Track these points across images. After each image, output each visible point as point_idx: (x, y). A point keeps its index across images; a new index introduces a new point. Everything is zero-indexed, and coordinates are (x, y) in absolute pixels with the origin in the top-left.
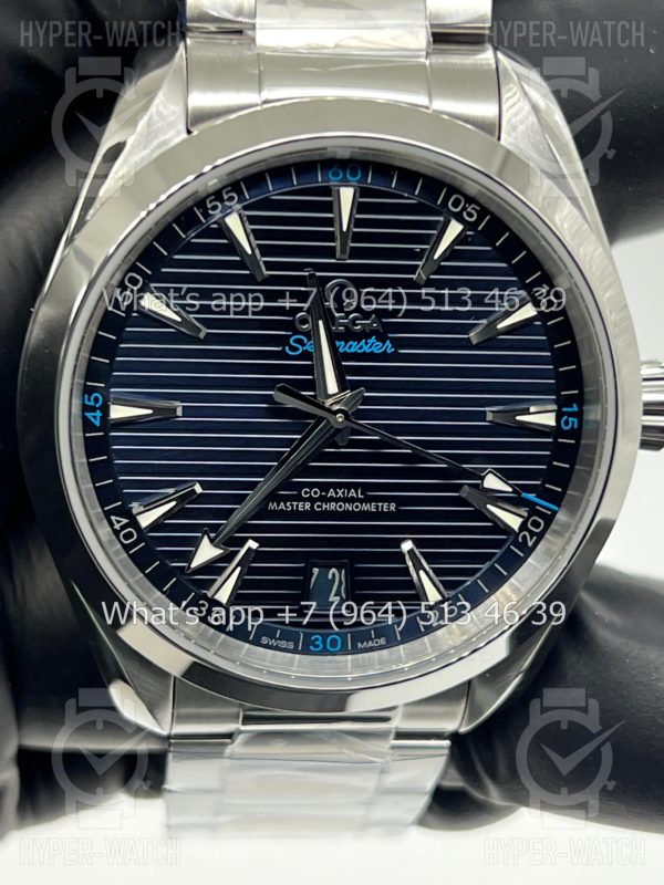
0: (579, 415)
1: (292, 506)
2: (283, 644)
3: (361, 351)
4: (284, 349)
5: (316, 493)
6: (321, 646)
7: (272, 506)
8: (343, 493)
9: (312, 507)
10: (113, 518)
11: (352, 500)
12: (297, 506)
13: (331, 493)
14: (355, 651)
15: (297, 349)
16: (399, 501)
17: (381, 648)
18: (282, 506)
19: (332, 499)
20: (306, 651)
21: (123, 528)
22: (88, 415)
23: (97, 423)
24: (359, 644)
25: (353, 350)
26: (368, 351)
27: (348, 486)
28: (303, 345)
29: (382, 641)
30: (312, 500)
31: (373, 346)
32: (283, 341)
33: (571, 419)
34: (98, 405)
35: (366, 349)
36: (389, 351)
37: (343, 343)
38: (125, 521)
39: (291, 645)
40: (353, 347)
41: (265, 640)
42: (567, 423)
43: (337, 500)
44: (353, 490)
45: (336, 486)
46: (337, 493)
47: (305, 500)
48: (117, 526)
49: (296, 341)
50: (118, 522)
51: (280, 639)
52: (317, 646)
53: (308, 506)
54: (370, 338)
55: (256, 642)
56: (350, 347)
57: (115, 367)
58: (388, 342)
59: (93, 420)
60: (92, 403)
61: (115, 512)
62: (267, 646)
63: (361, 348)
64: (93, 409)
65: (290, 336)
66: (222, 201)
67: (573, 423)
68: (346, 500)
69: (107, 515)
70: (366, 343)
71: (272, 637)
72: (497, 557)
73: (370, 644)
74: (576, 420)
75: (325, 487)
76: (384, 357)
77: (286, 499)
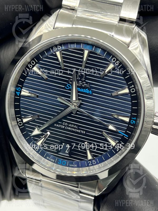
0: (136, 120)
1: (60, 126)
2: (52, 160)
3: (83, 92)
4: (65, 87)
5: (66, 124)
6: (61, 163)
7: (55, 125)
8: (73, 126)
9: (65, 127)
10: (18, 119)
11: (75, 128)
12: (61, 126)
13: (70, 125)
14: (69, 166)
15: (68, 88)
16: (86, 131)
17: (75, 167)
18: (58, 125)
19: (70, 127)
20: (57, 163)
21: (20, 121)
22: (17, 92)
23: (18, 95)
24: (70, 165)
25: (82, 91)
26: (85, 92)
27: (75, 125)
28: (70, 87)
29: (76, 166)
30: (65, 126)
31: (87, 91)
32: (65, 85)
33: (133, 121)
34: (19, 91)
35: (85, 91)
36: (90, 93)
37: (80, 89)
38: (20, 120)
39: (54, 161)
40: (82, 90)
41: (47, 158)
42: (132, 122)
43: (71, 127)
44: (75, 126)
45: (71, 124)
46: (71, 126)
47: (63, 125)
48: (18, 121)
49: (68, 86)
50: (19, 120)
51: (51, 158)
52: (60, 163)
53: (64, 127)
54: (86, 89)
55: (45, 158)
56: (81, 90)
57: (25, 82)
58: (91, 91)
59: (17, 94)
60: (18, 90)
61: (18, 117)
62: (48, 159)
63: (84, 91)
64: (18, 91)
65: (67, 84)
66: (57, 48)
67: (134, 122)
68: (73, 128)
69: (16, 117)
70: (85, 90)
71: (50, 157)
72: (108, 152)
73: (73, 165)
74: (135, 122)
75: (69, 123)
76: (89, 94)
77: (59, 124)
